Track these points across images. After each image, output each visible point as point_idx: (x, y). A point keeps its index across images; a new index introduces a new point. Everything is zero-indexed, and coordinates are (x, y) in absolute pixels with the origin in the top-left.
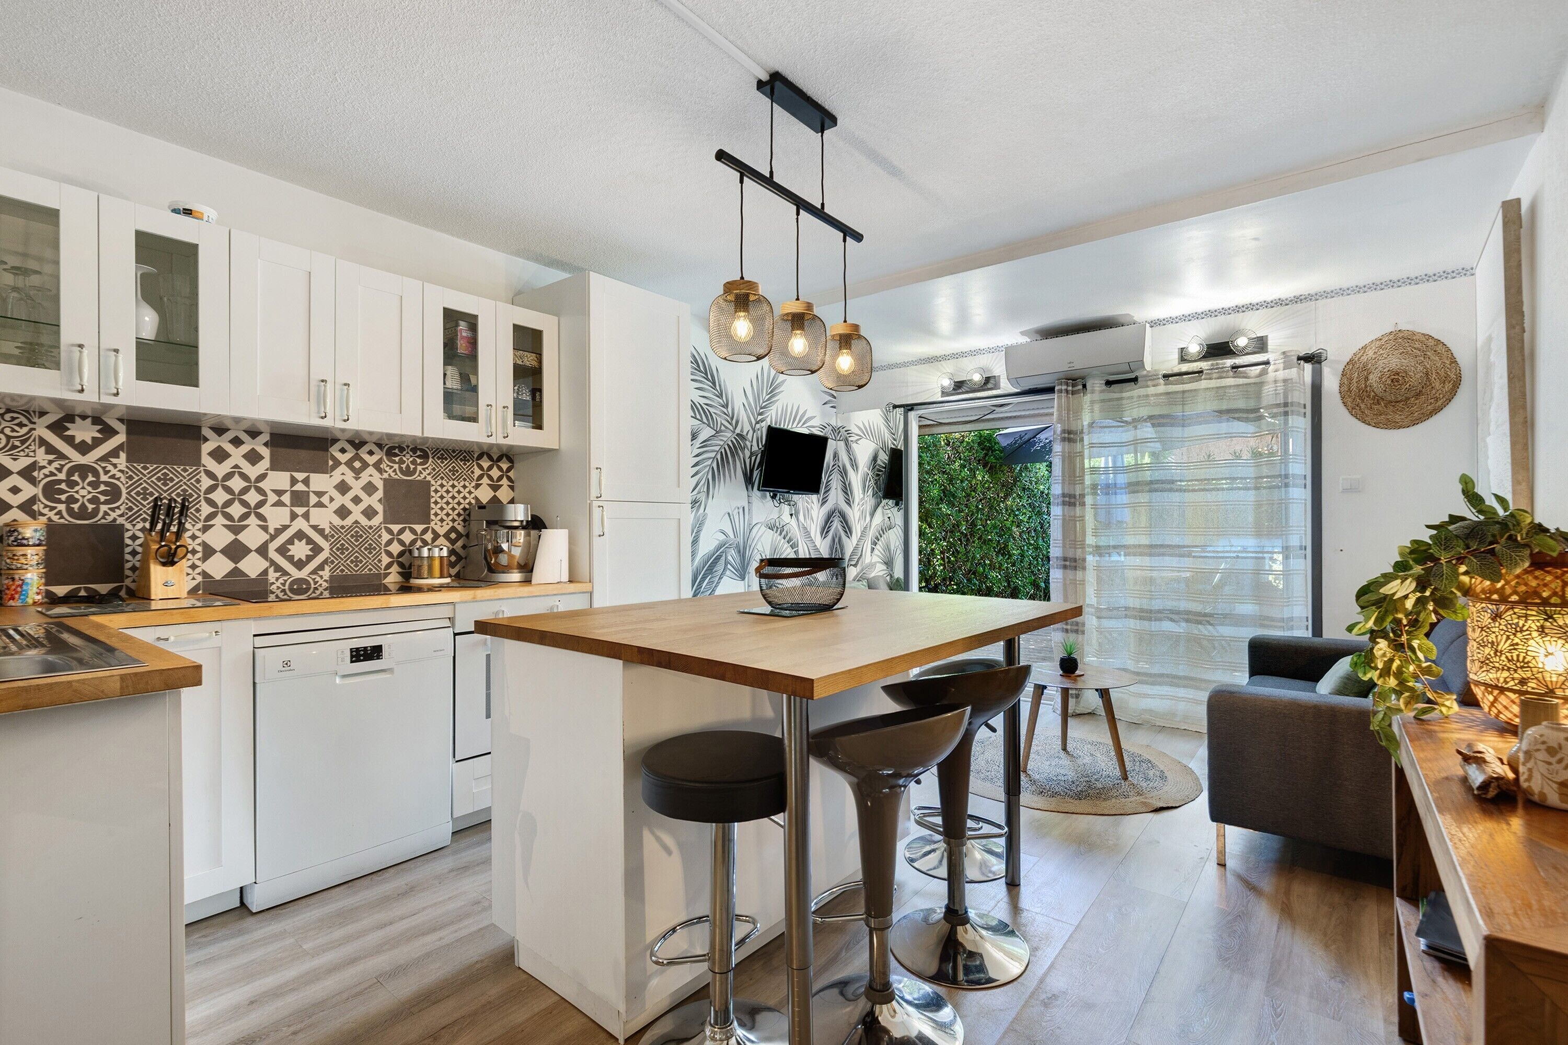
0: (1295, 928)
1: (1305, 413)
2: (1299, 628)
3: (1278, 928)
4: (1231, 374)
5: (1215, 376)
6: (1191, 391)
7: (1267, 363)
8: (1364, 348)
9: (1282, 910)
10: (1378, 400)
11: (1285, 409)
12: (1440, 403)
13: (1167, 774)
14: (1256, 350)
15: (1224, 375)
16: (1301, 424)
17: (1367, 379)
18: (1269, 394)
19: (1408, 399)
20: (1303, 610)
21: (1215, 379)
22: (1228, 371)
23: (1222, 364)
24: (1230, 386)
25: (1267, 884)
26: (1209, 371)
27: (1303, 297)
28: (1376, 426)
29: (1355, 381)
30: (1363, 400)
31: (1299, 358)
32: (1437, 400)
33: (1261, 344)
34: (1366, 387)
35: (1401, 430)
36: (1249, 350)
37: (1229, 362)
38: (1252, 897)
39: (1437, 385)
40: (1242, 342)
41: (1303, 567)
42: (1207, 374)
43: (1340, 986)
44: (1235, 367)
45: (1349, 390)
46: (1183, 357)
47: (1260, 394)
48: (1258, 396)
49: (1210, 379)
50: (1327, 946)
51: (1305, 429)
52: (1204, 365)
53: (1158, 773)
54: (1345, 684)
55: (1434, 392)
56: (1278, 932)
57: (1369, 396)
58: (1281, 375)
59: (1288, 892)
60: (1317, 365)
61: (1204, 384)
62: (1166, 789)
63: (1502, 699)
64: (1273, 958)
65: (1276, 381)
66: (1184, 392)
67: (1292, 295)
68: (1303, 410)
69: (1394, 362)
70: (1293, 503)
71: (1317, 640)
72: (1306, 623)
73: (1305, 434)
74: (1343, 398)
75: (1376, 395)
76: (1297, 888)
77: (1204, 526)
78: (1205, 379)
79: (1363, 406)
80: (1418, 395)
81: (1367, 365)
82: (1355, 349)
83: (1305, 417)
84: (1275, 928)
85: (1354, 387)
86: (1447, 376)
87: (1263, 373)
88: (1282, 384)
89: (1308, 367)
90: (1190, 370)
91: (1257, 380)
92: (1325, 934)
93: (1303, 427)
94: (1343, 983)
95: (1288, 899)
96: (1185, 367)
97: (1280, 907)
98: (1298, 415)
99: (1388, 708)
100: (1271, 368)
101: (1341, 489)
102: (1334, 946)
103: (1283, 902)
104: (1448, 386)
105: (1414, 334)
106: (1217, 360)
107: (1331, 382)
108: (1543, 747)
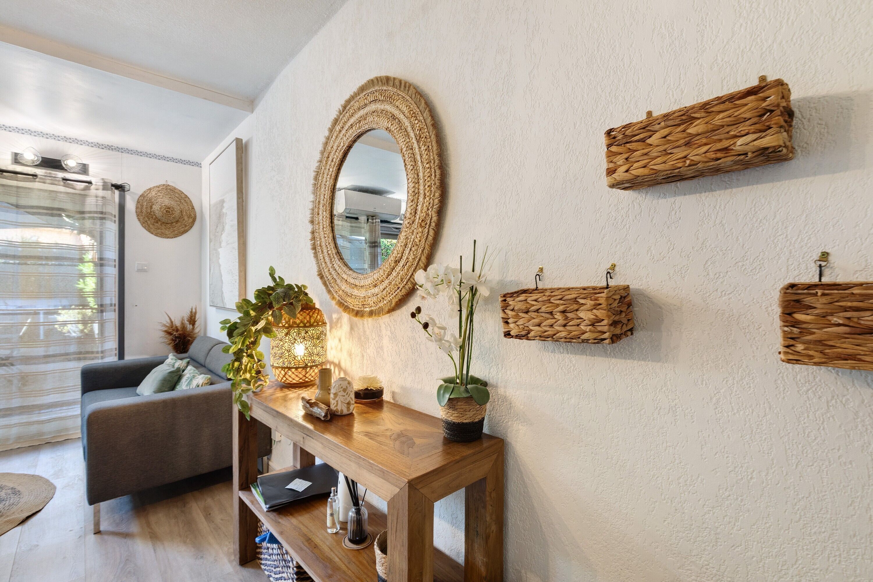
0: (163, 544)
1: (115, 221)
2: (111, 356)
3: (155, 550)
4: (62, 183)
5: (48, 181)
6: (26, 188)
7: (90, 183)
8: (150, 189)
9: (151, 537)
10: (157, 220)
11: (102, 216)
12: (187, 228)
13: (19, 488)
14: (80, 172)
15: (56, 183)
16: (112, 228)
17: (151, 207)
18: (91, 204)
19: (172, 223)
20: (112, 344)
21: (49, 184)
22: (59, 181)
23: (54, 174)
24: (61, 192)
25: (134, 527)
26: (44, 177)
27: (113, 148)
28: (156, 235)
29: (145, 207)
30: (149, 219)
31: (113, 185)
32: (186, 226)
33: (84, 169)
34: (151, 212)
35: (169, 239)
36: (76, 170)
37: (60, 175)
38: (129, 542)
39: (186, 218)
40: (71, 163)
41: (113, 317)
42: (40, 178)
43: (202, 560)
44: (65, 179)
45: (141, 212)
46: (17, 159)
47: (84, 202)
48: (83, 203)
49: (44, 183)
50: (185, 542)
51: (115, 230)
52: (40, 172)
53: (9, 491)
54: (163, 384)
55: (184, 222)
56: (155, 553)
57: (152, 217)
58: (101, 193)
59: (149, 525)
60: (122, 193)
61: (36, 185)
62: (23, 500)
63: (290, 373)
64: (161, 571)
65: (97, 197)
66: (18, 187)
67: (106, 144)
68: (114, 219)
69: (167, 201)
70: (107, 276)
71: (122, 362)
72: (115, 352)
73: (115, 234)
74: (138, 215)
75: (156, 218)
76: (153, 518)
77: (37, 291)
78: (39, 182)
79: (149, 222)
80: (177, 222)
81: (151, 200)
82: (145, 189)
83: (115, 223)
84: (152, 551)
85: (144, 210)
86: (190, 215)
87: (86, 189)
88: (101, 199)
89: (117, 192)
90: (25, 172)
91: (82, 192)
92: (180, 536)
93: (114, 229)
94: (202, 557)
95: (151, 529)
96: (18, 168)
97: (149, 537)
98: (111, 221)
99: (242, 390)
100: (93, 187)
101: (136, 270)
102: (188, 540)
103: (149, 532)
104: (191, 220)
105: (175, 189)
106: (52, 171)
107: (131, 206)
108: (342, 389)
